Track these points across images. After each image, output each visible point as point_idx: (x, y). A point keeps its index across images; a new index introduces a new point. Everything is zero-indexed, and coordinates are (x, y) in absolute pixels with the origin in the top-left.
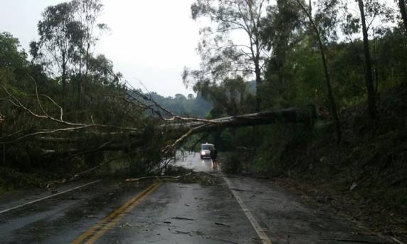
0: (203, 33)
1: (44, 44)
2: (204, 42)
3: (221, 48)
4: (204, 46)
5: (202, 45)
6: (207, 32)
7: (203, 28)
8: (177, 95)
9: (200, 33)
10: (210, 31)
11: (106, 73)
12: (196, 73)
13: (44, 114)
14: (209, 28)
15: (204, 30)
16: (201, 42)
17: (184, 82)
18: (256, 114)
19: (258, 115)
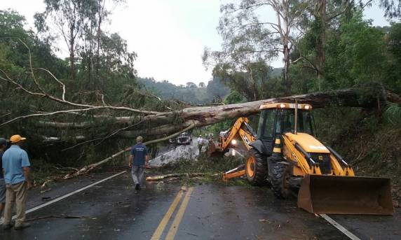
0: (224, 12)
1: (49, 14)
2: (226, 20)
3: (245, 26)
4: (226, 25)
5: (224, 23)
6: (229, 10)
7: (225, 5)
8: (189, 83)
9: (222, 11)
10: (232, 8)
11: (119, 53)
12: (218, 54)
13: (41, 91)
14: (232, 5)
15: (226, 8)
16: (223, 20)
17: (204, 63)
18: (304, 95)
19: (307, 97)
